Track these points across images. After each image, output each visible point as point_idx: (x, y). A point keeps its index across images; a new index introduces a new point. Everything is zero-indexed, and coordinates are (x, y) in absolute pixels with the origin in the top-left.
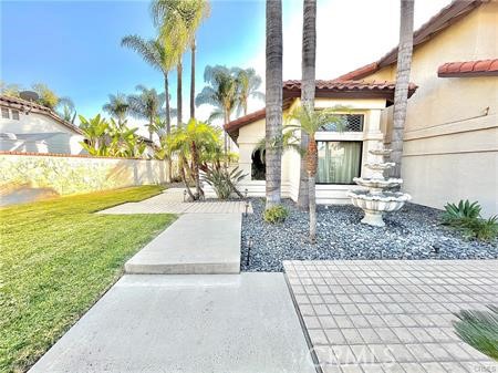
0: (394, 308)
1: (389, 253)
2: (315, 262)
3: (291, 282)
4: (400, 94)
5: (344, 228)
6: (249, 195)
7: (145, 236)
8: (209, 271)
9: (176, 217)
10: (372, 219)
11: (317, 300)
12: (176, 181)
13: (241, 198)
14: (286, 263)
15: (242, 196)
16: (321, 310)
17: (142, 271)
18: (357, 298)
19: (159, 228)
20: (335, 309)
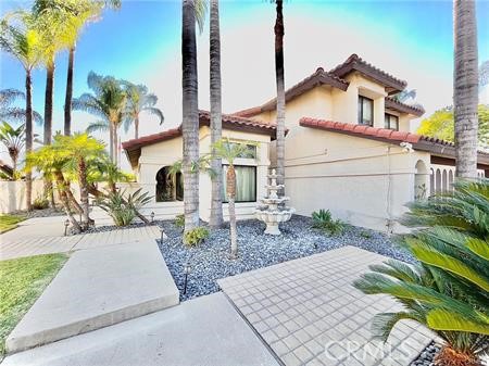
0: (308, 295)
1: (291, 255)
2: (244, 274)
3: (231, 297)
4: (280, 134)
5: (254, 240)
6: (155, 218)
7: (22, 293)
8: (144, 312)
9: (63, 257)
10: (272, 230)
11: (257, 306)
12: (38, 208)
13: (146, 223)
14: (220, 282)
15: (146, 221)
16: (264, 314)
17: (40, 341)
18: (284, 296)
19: (41, 276)
20: (274, 310)
